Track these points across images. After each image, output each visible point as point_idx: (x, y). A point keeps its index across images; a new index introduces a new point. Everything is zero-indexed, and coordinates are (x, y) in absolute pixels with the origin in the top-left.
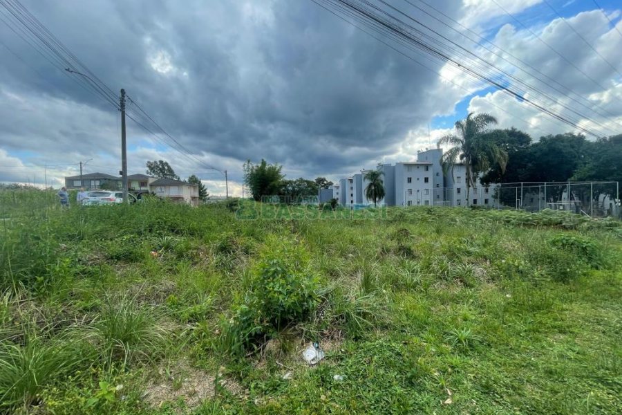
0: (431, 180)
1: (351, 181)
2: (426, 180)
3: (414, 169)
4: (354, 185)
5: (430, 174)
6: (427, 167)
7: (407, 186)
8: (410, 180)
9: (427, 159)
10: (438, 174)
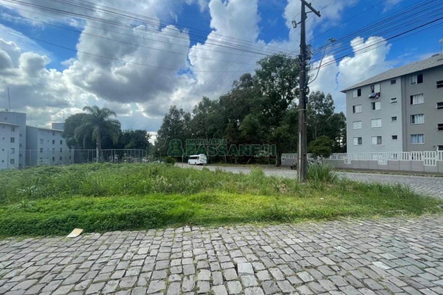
0: (18, 140)
2: (12, 140)
5: (16, 135)
6: (13, 128)
9: (6, 119)
10: (21, 135)
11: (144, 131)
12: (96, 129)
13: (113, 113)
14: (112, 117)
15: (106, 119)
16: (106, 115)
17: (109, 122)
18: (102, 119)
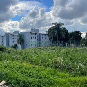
0: (36, 38)
6: (36, 34)
8: (31, 38)
9: (34, 31)
10: (37, 36)
11: (78, 31)
12: (56, 32)
13: (63, 24)
14: (62, 26)
15: (60, 27)
16: (60, 25)
17: (61, 28)
18: (59, 28)
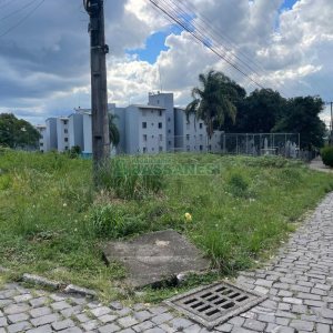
0: (164, 125)
1: (65, 122)
2: (160, 125)
3: (149, 113)
4: (71, 127)
5: (163, 120)
6: (160, 112)
7: (142, 131)
8: (145, 125)
9: (159, 103)
10: (169, 120)
